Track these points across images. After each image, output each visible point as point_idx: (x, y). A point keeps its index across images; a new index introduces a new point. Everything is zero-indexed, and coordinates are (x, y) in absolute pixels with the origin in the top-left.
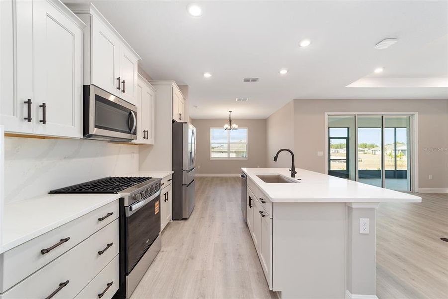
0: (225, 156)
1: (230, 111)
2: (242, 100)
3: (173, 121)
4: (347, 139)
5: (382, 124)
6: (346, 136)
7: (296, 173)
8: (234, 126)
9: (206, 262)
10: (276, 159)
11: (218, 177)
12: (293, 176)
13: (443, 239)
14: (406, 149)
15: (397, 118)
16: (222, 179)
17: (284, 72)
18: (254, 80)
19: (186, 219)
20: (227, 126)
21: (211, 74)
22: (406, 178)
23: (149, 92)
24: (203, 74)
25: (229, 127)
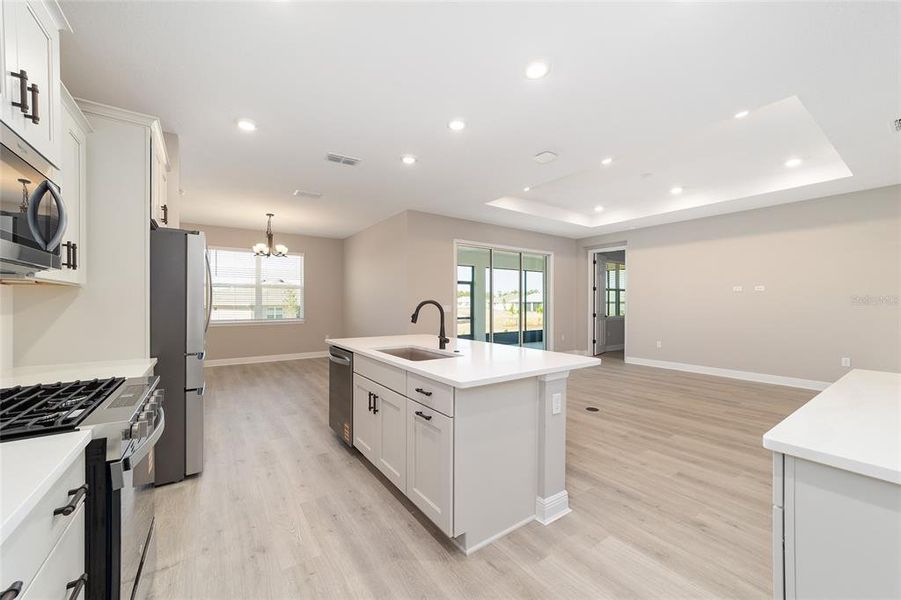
0: (246, 316)
1: (270, 215)
2: (309, 195)
3: (153, 226)
4: (472, 284)
5: (521, 265)
6: (470, 280)
7: (447, 341)
8: (281, 248)
9: (299, 545)
10: (414, 318)
11: (230, 367)
12: (442, 346)
13: (588, 409)
14: (541, 300)
15: (532, 259)
16: (244, 369)
17: (409, 160)
18: (350, 162)
19: (194, 476)
20: (263, 247)
21: (256, 126)
22: (541, 340)
23: (75, 132)
24: (236, 121)
25: (266, 250)
